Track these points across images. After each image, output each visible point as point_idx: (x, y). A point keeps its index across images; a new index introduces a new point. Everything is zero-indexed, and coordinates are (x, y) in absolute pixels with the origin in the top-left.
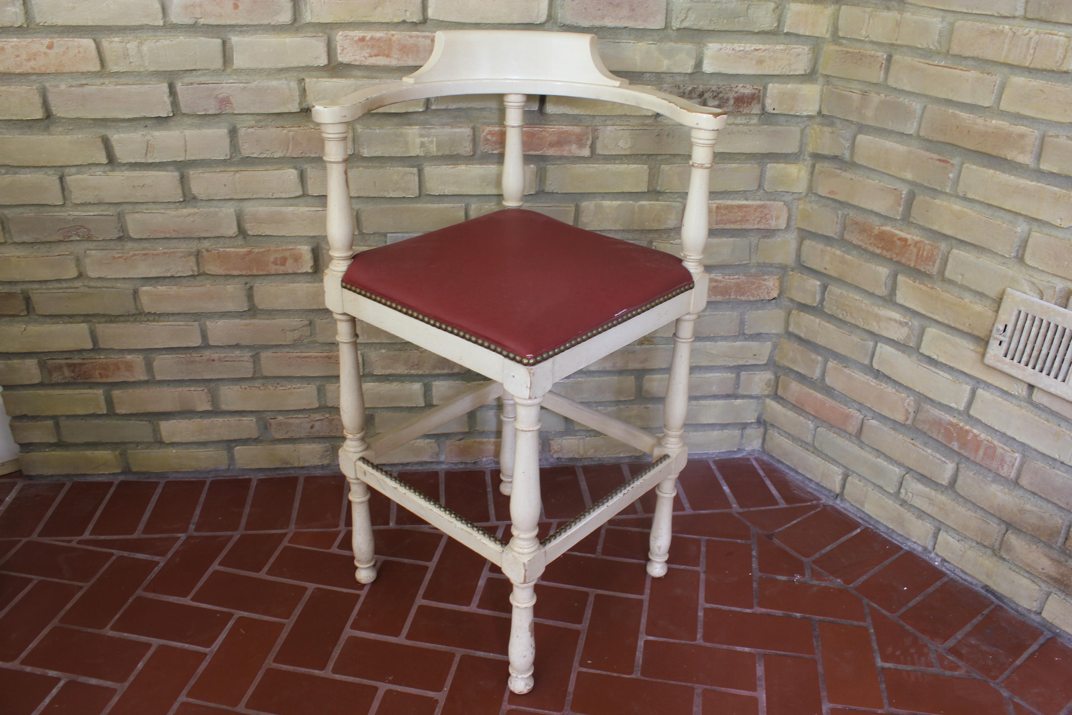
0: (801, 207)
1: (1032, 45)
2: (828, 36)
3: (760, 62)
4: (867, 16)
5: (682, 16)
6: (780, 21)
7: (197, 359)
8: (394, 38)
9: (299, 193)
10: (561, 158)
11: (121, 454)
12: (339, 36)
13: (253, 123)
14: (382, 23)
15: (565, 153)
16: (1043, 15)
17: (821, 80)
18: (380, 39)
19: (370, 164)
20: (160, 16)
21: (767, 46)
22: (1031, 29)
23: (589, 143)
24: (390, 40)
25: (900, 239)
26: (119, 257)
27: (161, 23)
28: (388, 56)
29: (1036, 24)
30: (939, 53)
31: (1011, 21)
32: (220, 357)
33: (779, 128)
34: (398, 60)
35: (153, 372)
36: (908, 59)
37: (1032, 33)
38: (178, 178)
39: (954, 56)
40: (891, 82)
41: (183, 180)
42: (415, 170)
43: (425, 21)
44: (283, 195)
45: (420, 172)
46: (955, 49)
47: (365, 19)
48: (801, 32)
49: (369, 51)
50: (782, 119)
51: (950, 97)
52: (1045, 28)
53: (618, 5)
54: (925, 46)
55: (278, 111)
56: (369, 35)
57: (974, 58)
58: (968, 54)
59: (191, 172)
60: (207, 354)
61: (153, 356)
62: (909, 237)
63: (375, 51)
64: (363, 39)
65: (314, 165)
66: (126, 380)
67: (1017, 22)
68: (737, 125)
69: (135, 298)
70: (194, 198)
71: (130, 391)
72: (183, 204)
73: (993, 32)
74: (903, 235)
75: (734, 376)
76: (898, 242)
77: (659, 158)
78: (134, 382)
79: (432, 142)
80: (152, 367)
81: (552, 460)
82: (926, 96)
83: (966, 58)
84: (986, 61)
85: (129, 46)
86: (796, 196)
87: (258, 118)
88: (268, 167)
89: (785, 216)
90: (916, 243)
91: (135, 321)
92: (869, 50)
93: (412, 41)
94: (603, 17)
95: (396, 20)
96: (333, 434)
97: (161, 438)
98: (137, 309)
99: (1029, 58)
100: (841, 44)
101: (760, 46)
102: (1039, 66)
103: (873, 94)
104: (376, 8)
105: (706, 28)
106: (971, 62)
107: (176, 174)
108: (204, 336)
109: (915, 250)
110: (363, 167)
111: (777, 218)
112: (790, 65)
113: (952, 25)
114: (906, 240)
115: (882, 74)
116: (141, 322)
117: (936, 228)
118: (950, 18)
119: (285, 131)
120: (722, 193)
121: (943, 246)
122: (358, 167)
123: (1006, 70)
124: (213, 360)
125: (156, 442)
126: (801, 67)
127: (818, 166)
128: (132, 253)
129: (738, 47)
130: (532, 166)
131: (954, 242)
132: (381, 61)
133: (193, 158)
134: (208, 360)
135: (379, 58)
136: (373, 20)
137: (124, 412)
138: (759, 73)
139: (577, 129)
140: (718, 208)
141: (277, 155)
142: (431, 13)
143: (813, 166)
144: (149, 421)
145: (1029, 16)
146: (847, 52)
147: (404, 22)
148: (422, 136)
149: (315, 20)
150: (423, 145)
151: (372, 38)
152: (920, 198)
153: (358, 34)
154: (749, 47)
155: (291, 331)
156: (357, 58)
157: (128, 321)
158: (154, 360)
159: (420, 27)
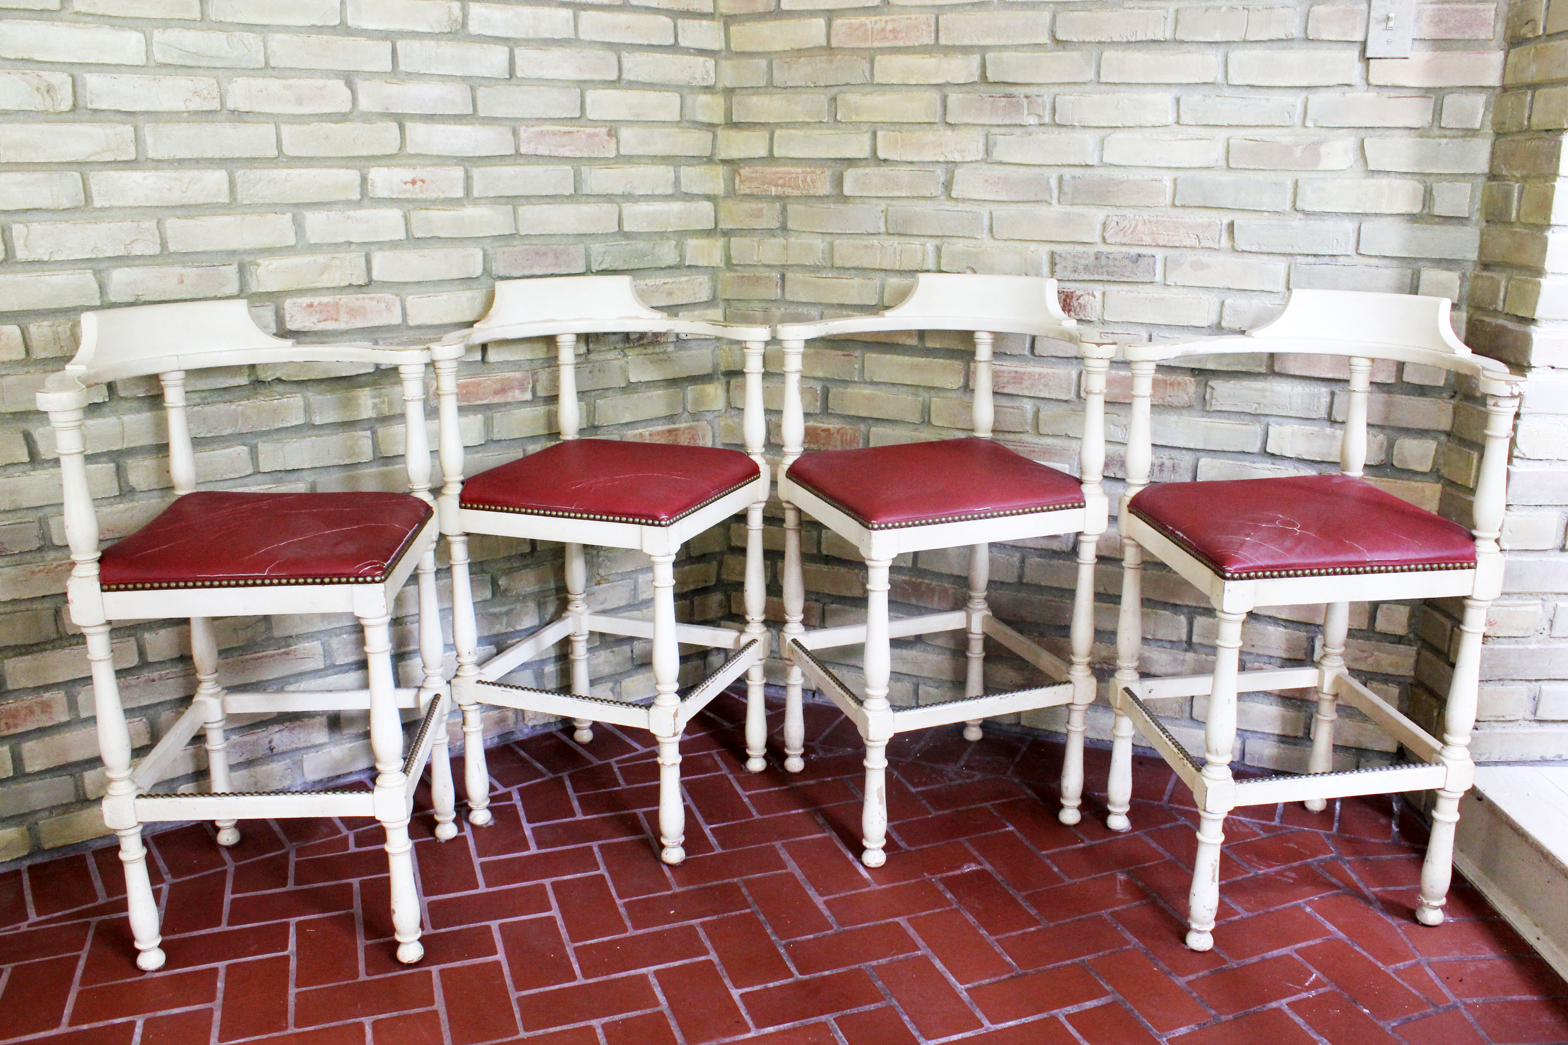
0: (722, 423)
1: (898, 253)
2: (722, 265)
3: (670, 294)
4: (756, 244)
5: (600, 259)
6: (682, 256)
7: (133, 682)
8: (341, 302)
9: (250, 471)
10: (506, 404)
11: (29, 829)
12: (288, 303)
13: (198, 401)
14: (328, 288)
15: (509, 400)
16: (900, 230)
17: (722, 305)
18: (326, 305)
19: (321, 432)
20: (98, 295)
21: (674, 279)
22: (895, 241)
23: (530, 386)
24: (337, 303)
25: (824, 430)
26: (40, 571)
27: (98, 303)
28: (336, 320)
29: (896, 237)
30: (825, 268)
31: (878, 237)
32: (161, 675)
33: (693, 352)
34: (347, 323)
35: (77, 709)
36: (800, 276)
37: (896, 245)
38: (114, 469)
39: (838, 268)
40: (788, 297)
41: (120, 472)
42: (369, 433)
43: (370, 283)
44: (233, 476)
45: (374, 433)
46: (838, 263)
47: (312, 285)
48: (700, 264)
49: (317, 316)
50: (694, 343)
51: (842, 301)
52: (903, 240)
53: (544, 254)
54: (812, 263)
55: (224, 386)
56: (316, 300)
57: (854, 268)
58: (849, 265)
59: (129, 461)
60: (146, 675)
61: (78, 688)
62: (831, 426)
63: (324, 317)
64: (311, 305)
65: (264, 439)
66: (42, 725)
67: (882, 237)
68: (657, 354)
69: (56, 620)
70: (132, 490)
71: (47, 739)
72: (118, 500)
73: (866, 246)
74: (825, 426)
75: (688, 602)
76: (822, 434)
77: (593, 394)
78: (51, 727)
79: (383, 402)
80: (76, 703)
81: (526, 731)
82: (821, 304)
83: (848, 269)
84: (865, 269)
85: (60, 329)
86: (716, 414)
87: (204, 394)
88: (215, 446)
89: (710, 434)
90: (839, 430)
91: (54, 648)
92: (764, 273)
93: (359, 303)
94: (532, 267)
95: (343, 284)
96: (294, 746)
97: (85, 794)
98: (58, 632)
99: (898, 263)
100: (736, 271)
101: (668, 280)
102: (906, 268)
103: (774, 310)
104: (322, 274)
105: (621, 268)
106: (853, 272)
107: (112, 465)
108: (142, 653)
109: (839, 437)
110: (316, 436)
111: (704, 437)
112: (694, 294)
113: (831, 244)
114: (828, 430)
115: (779, 291)
116: (63, 648)
117: (852, 413)
118: (828, 239)
119: (233, 407)
120: (652, 420)
121: (862, 427)
122: (310, 436)
123: (883, 274)
124: (153, 680)
125: (78, 802)
126: (704, 295)
127: (732, 382)
128: (55, 564)
129: (648, 282)
130: (480, 416)
131: (870, 421)
132: (330, 326)
133: (132, 445)
134: (146, 681)
135: (327, 323)
136: (320, 285)
137: (37, 768)
138: (671, 303)
139: (518, 375)
140: (650, 435)
141: (226, 432)
142: (375, 276)
143: (728, 384)
144: (71, 775)
145: (891, 231)
146: (743, 277)
147: (350, 285)
148: (374, 397)
149: (262, 290)
150: (375, 406)
151: (320, 304)
152: (834, 390)
153: (305, 300)
154: (659, 281)
155: (243, 629)
156: (306, 324)
157: (46, 650)
158: (79, 693)
159: (364, 290)
